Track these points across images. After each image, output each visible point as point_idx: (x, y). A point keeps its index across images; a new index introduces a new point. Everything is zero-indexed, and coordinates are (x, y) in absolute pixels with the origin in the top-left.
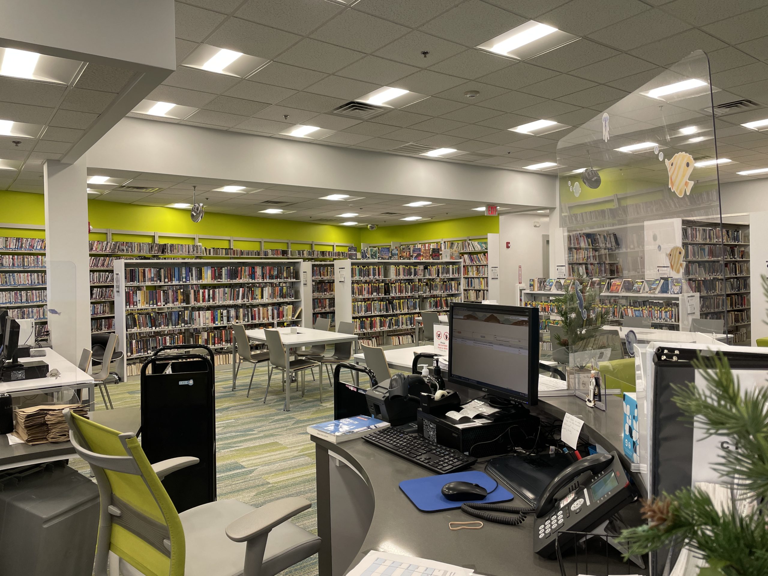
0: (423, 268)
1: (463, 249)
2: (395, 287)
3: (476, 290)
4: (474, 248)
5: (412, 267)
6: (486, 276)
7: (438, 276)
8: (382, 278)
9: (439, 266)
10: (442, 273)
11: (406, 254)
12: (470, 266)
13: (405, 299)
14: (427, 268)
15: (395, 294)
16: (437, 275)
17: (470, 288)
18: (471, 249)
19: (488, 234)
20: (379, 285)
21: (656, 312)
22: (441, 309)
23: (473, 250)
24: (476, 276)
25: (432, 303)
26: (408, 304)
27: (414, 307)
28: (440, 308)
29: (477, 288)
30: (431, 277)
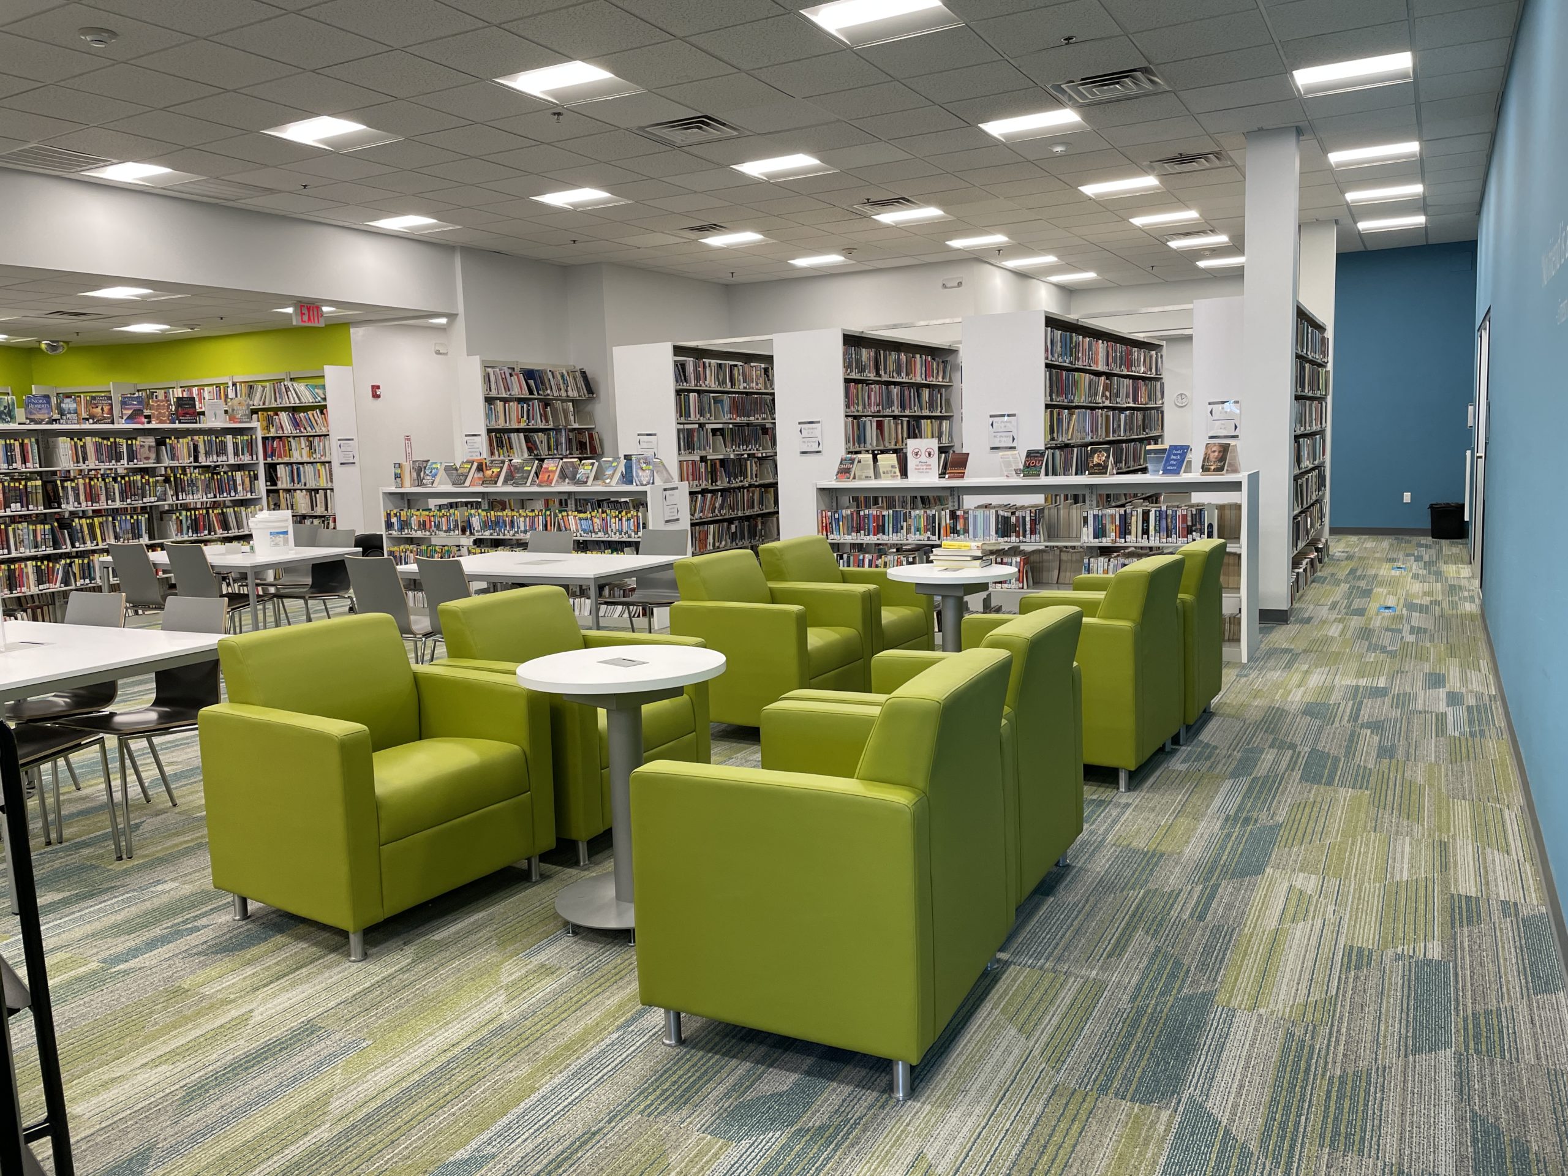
0: (153, 444)
1: (276, 401)
2: (76, 490)
3: (310, 491)
4: (299, 399)
5: (123, 441)
6: (327, 459)
7: (196, 460)
8: (33, 466)
9: (196, 438)
10: (207, 454)
11: (102, 409)
12: (294, 437)
13: (107, 516)
14: (165, 444)
15: (76, 504)
16: (192, 459)
17: (297, 486)
18: (294, 401)
19: (325, 367)
20: (26, 486)
21: (613, 520)
22: (210, 534)
23: (297, 401)
24: (308, 460)
25: (184, 521)
26: (114, 526)
27: (133, 533)
28: (206, 532)
29: (312, 484)
30: (175, 464)
